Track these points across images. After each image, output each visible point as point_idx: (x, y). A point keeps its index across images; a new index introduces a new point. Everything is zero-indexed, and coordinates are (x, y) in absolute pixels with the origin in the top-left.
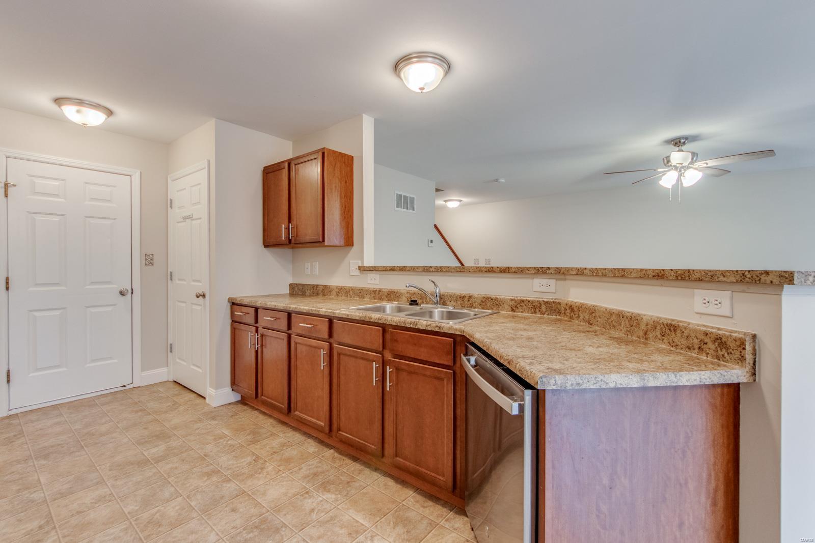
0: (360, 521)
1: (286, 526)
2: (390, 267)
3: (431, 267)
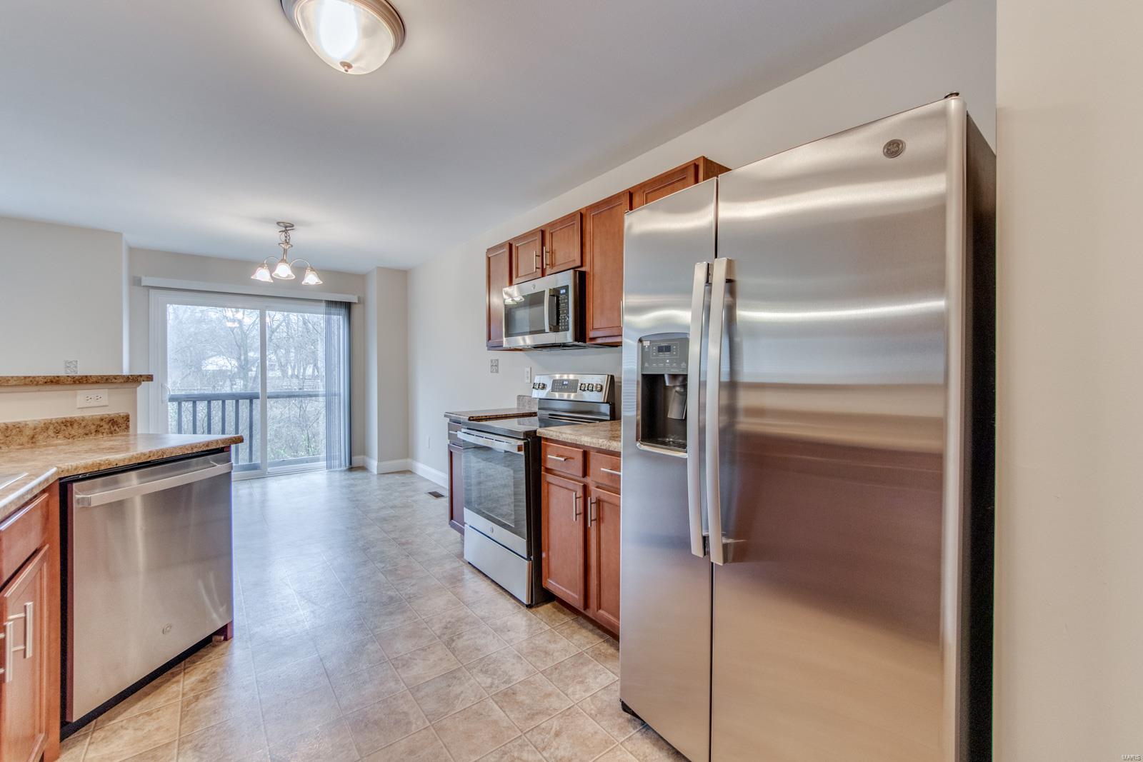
0: (497, 708)
1: (591, 715)
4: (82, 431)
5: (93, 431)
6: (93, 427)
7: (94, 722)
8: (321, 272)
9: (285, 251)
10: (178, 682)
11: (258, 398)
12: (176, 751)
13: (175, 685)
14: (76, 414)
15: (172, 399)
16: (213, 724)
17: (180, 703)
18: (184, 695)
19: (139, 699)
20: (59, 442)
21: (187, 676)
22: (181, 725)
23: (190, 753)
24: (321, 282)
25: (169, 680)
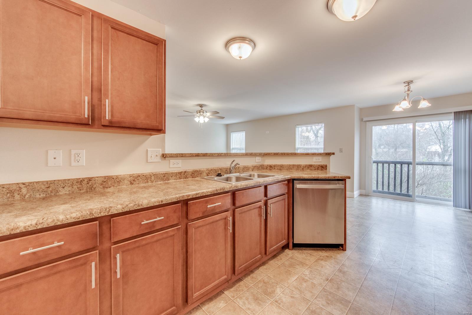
2: (195, 154)
3: (222, 153)
4: (314, 169)
5: (317, 169)
6: (317, 168)
7: (302, 248)
8: (430, 100)
9: (408, 94)
10: (322, 252)
11: (411, 164)
12: (307, 268)
13: (321, 252)
14: (313, 164)
15: (374, 162)
16: (319, 269)
17: (318, 258)
18: (321, 256)
19: (312, 250)
20: (309, 171)
21: (325, 252)
22: (313, 263)
23: (309, 271)
24: (430, 105)
25: (321, 250)
